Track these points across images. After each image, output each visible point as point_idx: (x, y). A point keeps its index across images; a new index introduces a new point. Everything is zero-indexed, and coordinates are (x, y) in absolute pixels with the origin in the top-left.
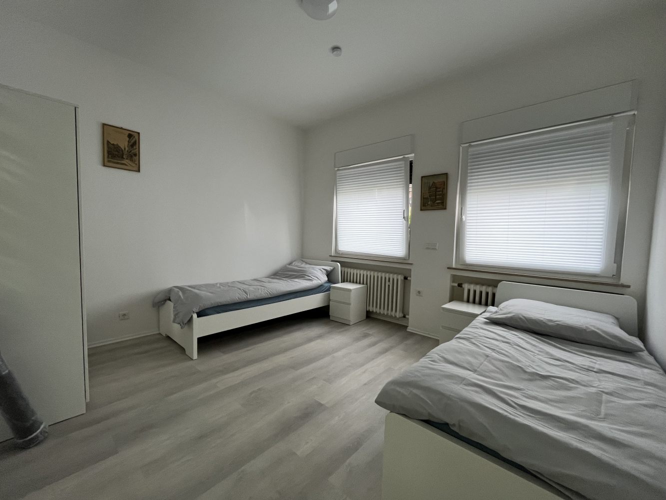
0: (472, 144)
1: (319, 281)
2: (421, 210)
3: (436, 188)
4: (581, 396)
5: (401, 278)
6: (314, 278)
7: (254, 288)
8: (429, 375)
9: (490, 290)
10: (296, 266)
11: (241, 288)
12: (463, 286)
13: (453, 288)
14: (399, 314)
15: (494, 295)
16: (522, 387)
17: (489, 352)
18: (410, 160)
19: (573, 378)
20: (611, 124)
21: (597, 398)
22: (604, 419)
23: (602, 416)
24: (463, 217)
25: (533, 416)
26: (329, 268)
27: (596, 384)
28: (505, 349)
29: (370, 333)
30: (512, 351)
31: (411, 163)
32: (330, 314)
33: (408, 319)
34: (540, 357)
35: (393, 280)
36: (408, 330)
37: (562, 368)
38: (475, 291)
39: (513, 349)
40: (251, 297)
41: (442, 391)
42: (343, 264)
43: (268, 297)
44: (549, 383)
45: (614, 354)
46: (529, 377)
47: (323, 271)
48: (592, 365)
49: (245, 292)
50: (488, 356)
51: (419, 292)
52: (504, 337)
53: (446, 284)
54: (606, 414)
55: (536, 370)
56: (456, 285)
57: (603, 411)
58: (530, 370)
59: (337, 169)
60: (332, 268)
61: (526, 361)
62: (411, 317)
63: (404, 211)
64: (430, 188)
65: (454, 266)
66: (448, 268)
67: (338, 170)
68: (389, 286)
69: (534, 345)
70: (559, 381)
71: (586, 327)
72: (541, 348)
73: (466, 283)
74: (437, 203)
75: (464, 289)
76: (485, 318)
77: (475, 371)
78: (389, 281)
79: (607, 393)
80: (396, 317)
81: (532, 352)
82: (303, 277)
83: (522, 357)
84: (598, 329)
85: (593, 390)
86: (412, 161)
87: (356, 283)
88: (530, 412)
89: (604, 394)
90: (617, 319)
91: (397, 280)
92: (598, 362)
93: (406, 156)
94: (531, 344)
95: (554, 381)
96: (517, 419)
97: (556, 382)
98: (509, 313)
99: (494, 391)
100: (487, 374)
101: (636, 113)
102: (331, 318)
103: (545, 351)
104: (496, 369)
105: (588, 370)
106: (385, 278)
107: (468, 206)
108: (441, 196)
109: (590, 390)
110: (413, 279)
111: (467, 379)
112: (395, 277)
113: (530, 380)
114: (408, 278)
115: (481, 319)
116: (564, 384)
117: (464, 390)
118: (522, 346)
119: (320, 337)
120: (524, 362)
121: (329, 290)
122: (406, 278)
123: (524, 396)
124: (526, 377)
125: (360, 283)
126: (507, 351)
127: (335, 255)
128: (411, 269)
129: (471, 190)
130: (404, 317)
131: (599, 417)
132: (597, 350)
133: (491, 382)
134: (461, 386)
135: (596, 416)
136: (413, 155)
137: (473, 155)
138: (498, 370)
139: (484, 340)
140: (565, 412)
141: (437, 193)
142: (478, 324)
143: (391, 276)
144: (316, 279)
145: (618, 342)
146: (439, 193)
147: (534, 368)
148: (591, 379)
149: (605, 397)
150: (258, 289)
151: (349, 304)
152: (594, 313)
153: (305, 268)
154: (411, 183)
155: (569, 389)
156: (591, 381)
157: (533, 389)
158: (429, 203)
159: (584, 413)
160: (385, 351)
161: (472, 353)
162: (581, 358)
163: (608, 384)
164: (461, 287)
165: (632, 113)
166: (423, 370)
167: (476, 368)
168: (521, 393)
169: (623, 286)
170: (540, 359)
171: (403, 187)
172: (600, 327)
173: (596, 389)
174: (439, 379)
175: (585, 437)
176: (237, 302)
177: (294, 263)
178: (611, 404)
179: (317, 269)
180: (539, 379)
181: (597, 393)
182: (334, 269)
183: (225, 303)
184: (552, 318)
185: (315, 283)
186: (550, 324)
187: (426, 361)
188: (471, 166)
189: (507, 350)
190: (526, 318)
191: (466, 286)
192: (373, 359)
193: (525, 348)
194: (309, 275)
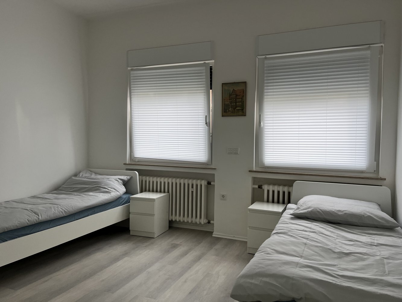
0: (267, 56)
1: (118, 193)
2: (222, 116)
3: (237, 95)
4: (373, 263)
5: (204, 183)
6: (111, 189)
7: (44, 207)
8: (270, 265)
9: (286, 189)
10: (85, 177)
11: (28, 209)
12: (263, 187)
13: (254, 189)
14: (203, 221)
15: (289, 193)
16: (336, 264)
17: (305, 241)
18: (211, 66)
19: (365, 252)
20: (368, 52)
21: (381, 263)
22: (388, 274)
23: (387, 272)
24: (262, 123)
25: (350, 280)
26: (125, 178)
27: (378, 254)
28: (315, 237)
29: (178, 243)
30: (320, 238)
31: (211, 68)
32: (131, 228)
33: (213, 224)
34: (339, 240)
35: (197, 185)
36: (213, 236)
37: (355, 246)
38: (273, 192)
39: (320, 237)
40: (43, 217)
41: (286, 275)
42: (141, 173)
43: (63, 216)
44: (351, 258)
45: (383, 232)
46: (338, 256)
47: (120, 181)
48: (373, 241)
49: (35, 213)
50: (306, 244)
51: (223, 196)
52: (310, 228)
53: (248, 186)
54: (389, 271)
55: (340, 250)
56: (257, 186)
57: (387, 270)
58: (337, 251)
59: (129, 68)
60: (129, 177)
61: (331, 244)
62: (216, 222)
63: (206, 116)
64: (230, 95)
65: (254, 169)
66: (250, 171)
67: (132, 70)
68: (192, 192)
69: (332, 232)
70: (357, 256)
71: (364, 213)
72: (338, 234)
73: (265, 184)
74: (237, 110)
75: (264, 190)
76: (291, 214)
77: (301, 257)
78: (193, 187)
79: (386, 258)
80: (200, 223)
81: (332, 237)
82: (99, 190)
83: (328, 242)
84: (372, 214)
85: (378, 258)
86: (212, 67)
87: (157, 191)
88: (347, 279)
89: (385, 259)
90: (379, 205)
91: (201, 186)
92: (375, 239)
93: (206, 62)
94: (330, 231)
95: (353, 255)
96: (342, 284)
97: (355, 256)
98: (309, 208)
99: (320, 268)
100: (310, 257)
101: (383, 45)
102: (131, 233)
103: (341, 235)
104: (314, 253)
105: (371, 245)
106: (189, 185)
107: (265, 113)
108: (241, 103)
109: (377, 258)
110: (217, 184)
111: (300, 263)
112: (199, 182)
113: (339, 258)
114: (212, 183)
115: (287, 215)
116: (360, 257)
117: (301, 271)
118: (325, 233)
119: (126, 254)
120: (331, 245)
121: (128, 201)
122: (209, 183)
123: (339, 269)
124: (336, 256)
125: (161, 192)
126: (317, 239)
127: (130, 163)
128: (214, 174)
129: (267, 98)
130: (209, 222)
131: (386, 274)
132: (372, 230)
133: (316, 263)
134: (298, 268)
135: (384, 274)
136: (213, 61)
137: (269, 67)
138: (316, 254)
139: (297, 232)
140: (367, 275)
141: (237, 100)
142: (286, 220)
143: (194, 182)
144: (114, 190)
145: (385, 222)
146: (239, 100)
147: (338, 249)
148: (374, 251)
149: (386, 261)
150: (51, 208)
151: (153, 215)
152: (365, 202)
153: (98, 179)
154: (211, 89)
155: (363, 260)
156: (375, 252)
157: (343, 263)
158: (230, 109)
159: (377, 273)
160: (198, 259)
161: (293, 243)
162: (365, 237)
163: (386, 252)
164: (261, 188)
165: (381, 45)
166: (264, 262)
167: (301, 255)
168: (336, 267)
169: (382, 179)
170: (339, 242)
171: (205, 92)
172: (373, 213)
173: (379, 257)
174: (280, 267)
175: (383, 286)
176: (26, 225)
177: (81, 174)
178: (390, 265)
179: (113, 180)
180: (345, 257)
181: (381, 259)
182: (131, 178)
183: (12, 228)
184: (340, 209)
185: (113, 195)
186: (340, 213)
187: (262, 255)
188: (267, 77)
189: (316, 237)
190: (322, 211)
191: (266, 188)
192: (190, 268)
193: (328, 235)
194: (106, 187)
